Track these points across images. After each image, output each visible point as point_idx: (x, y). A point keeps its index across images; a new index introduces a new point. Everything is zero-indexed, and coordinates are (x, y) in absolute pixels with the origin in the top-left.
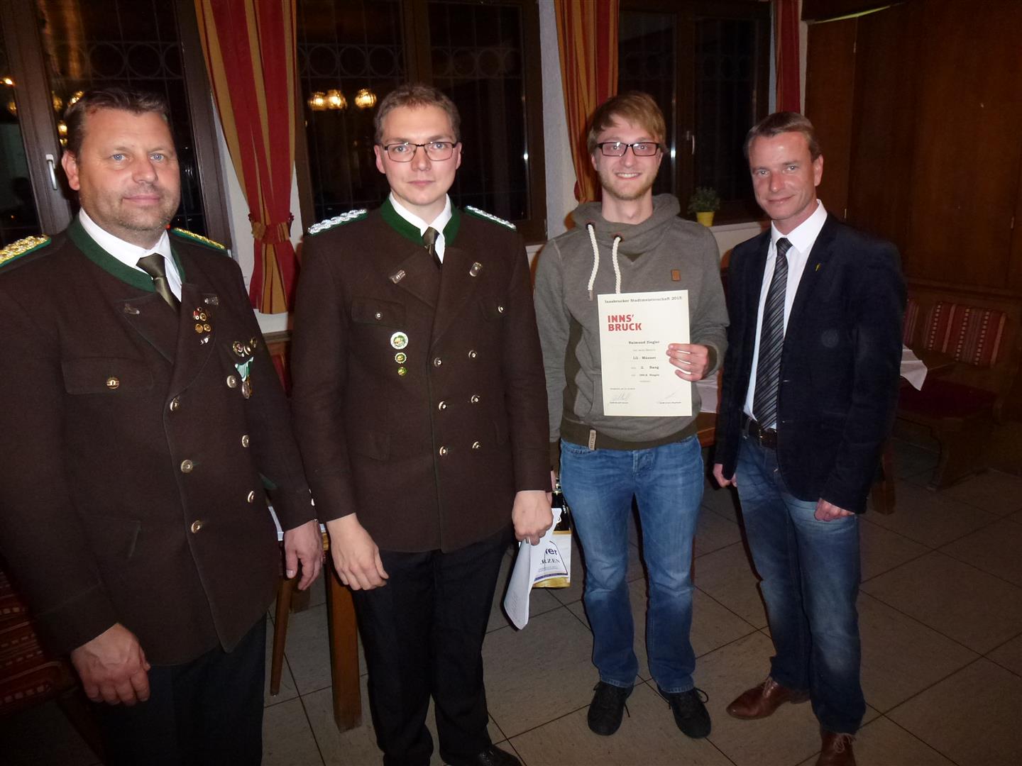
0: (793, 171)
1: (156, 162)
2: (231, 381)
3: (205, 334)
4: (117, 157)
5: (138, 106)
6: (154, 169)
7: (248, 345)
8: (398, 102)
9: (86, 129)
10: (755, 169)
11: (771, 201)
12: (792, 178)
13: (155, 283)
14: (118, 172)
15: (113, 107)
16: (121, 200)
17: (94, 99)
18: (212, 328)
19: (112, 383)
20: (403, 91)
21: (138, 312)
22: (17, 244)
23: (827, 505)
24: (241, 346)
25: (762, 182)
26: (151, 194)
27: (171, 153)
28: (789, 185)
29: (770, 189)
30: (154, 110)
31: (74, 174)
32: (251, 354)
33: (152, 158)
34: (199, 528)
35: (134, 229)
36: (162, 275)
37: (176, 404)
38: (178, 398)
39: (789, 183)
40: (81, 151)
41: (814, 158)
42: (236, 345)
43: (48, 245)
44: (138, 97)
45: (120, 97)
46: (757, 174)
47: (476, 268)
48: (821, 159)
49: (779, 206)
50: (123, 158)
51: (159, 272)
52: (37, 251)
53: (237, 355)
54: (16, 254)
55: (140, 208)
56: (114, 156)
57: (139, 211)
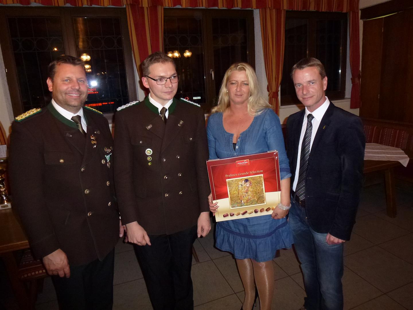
0: (313, 84)
1: (80, 83)
2: (103, 162)
3: (95, 144)
4: (66, 80)
5: (75, 63)
6: (79, 85)
7: (110, 149)
9: (56, 70)
10: (296, 84)
11: (304, 99)
12: (313, 88)
13: (78, 126)
14: (66, 85)
15: (66, 63)
17: (60, 60)
18: (97, 142)
19: (62, 161)
21: (71, 136)
22: (30, 111)
24: (107, 149)
25: (299, 90)
29: (303, 93)
30: (80, 64)
31: (51, 86)
32: (111, 152)
33: (79, 81)
34: (91, 214)
35: (70, 106)
36: (80, 123)
37: (84, 169)
38: (85, 167)
40: (54, 78)
42: (105, 149)
43: (41, 112)
44: (75, 60)
45: (69, 60)
46: (297, 86)
47: (181, 123)
50: (69, 81)
51: (79, 122)
53: (106, 153)
55: (73, 99)
56: (65, 80)
57: (72, 100)
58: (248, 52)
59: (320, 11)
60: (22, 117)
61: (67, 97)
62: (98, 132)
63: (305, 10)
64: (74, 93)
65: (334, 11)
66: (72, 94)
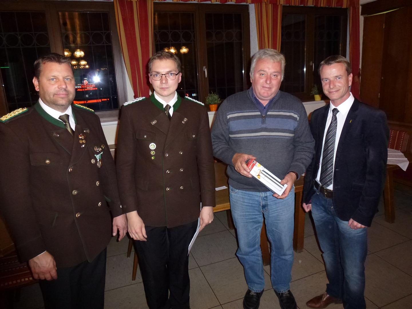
0: (340, 79)
1: (67, 81)
2: (93, 161)
3: (83, 144)
4: (53, 79)
5: (61, 61)
6: (65, 83)
7: (101, 147)
8: (156, 58)
9: (41, 69)
10: (323, 79)
11: (330, 92)
12: (339, 82)
13: (65, 125)
14: (53, 85)
15: (51, 61)
16: (54, 95)
17: (45, 59)
18: (86, 141)
19: (48, 162)
20: (159, 54)
21: (58, 136)
22: (16, 111)
23: (355, 223)
24: (97, 148)
25: (326, 84)
26: (64, 93)
27: (72, 78)
28: (338, 85)
29: (330, 87)
30: (66, 62)
31: (37, 85)
32: (102, 151)
33: (65, 80)
34: (79, 215)
36: (68, 122)
37: (71, 170)
38: (72, 167)
39: (338, 84)
40: (40, 77)
41: (349, 74)
42: (95, 148)
43: (27, 111)
44: (61, 58)
45: (54, 58)
46: (324, 81)
47: (185, 120)
48: (351, 75)
49: (333, 94)
50: (55, 80)
52: (23, 113)
53: (96, 152)
54: (15, 115)
56: (51, 79)
57: (60, 99)
58: (243, 49)
59: (319, 6)
60: (7, 117)
63: (303, 5)
65: (333, 6)
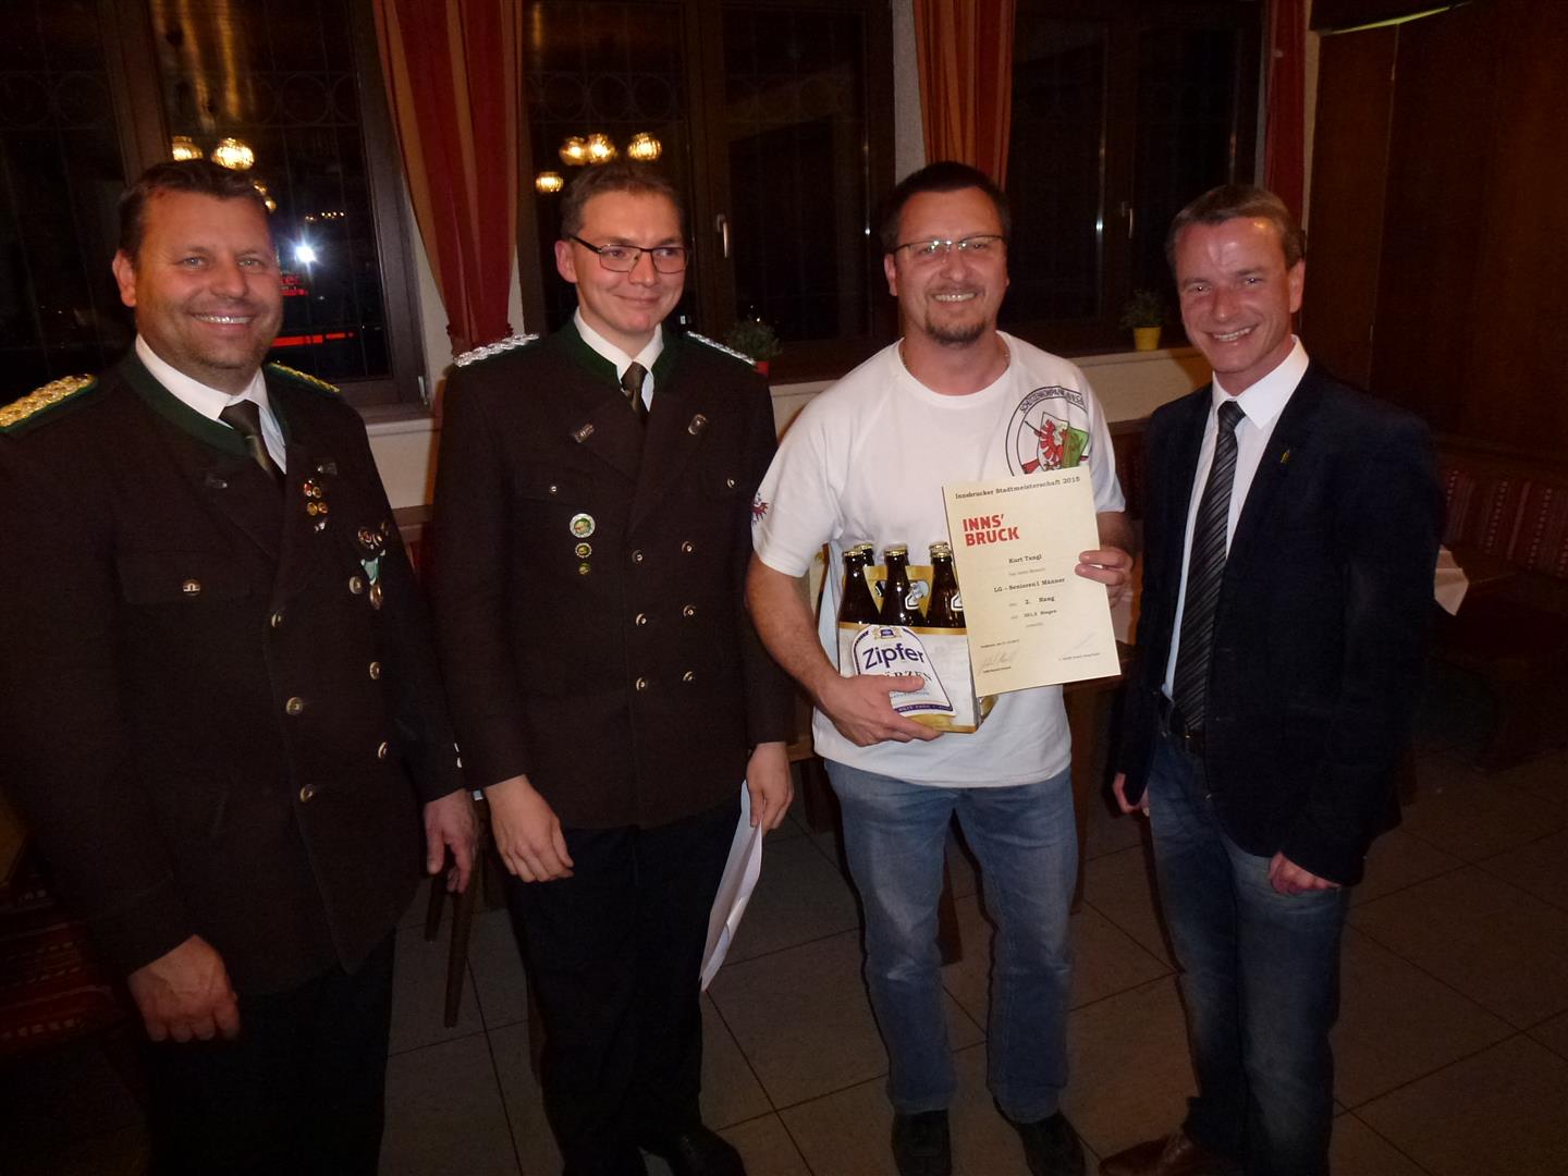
1: (247, 270)
2: (354, 585)
3: (320, 517)
4: (192, 261)
5: (222, 190)
6: (243, 278)
7: (380, 533)
9: (149, 221)
13: (246, 443)
15: (190, 190)
17: (159, 180)
18: (332, 508)
19: (191, 587)
21: (225, 485)
22: (50, 387)
24: (369, 535)
27: (270, 259)
30: (247, 194)
31: (128, 283)
32: (382, 546)
33: (242, 264)
34: (311, 794)
35: (213, 365)
36: (256, 433)
37: (280, 618)
38: (283, 609)
40: (141, 255)
41: (1290, 265)
42: (362, 532)
43: (94, 389)
44: (225, 176)
45: (199, 176)
47: (698, 422)
48: (1301, 267)
49: (1230, 349)
51: (252, 429)
52: (78, 397)
53: (365, 549)
54: (48, 401)
55: (221, 338)
56: (187, 260)
57: (218, 342)
61: (197, 326)
62: (332, 468)
64: (224, 311)
66: (214, 314)
